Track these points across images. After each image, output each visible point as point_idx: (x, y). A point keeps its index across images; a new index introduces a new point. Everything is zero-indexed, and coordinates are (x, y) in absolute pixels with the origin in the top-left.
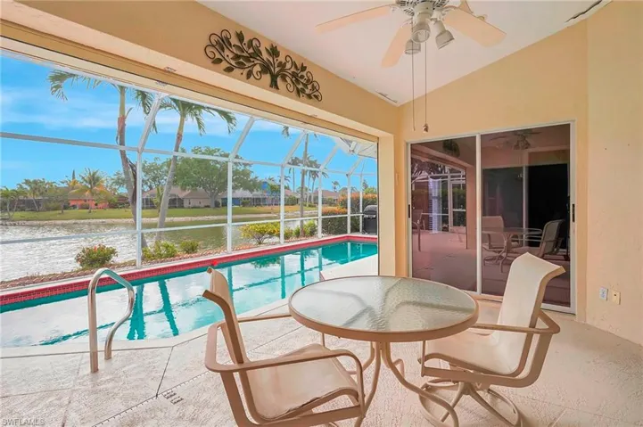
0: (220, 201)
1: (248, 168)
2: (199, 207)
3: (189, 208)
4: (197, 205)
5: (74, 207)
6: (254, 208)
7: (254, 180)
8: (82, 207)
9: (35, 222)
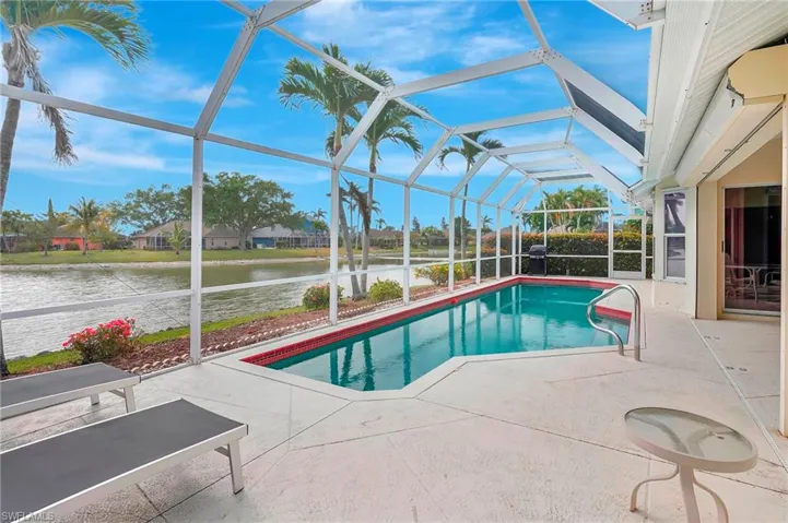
0: (251, 242)
1: (287, 200)
2: (226, 249)
3: (212, 249)
4: (223, 245)
5: (58, 247)
6: (293, 251)
7: (297, 216)
8: (68, 248)
9: (12, 267)
